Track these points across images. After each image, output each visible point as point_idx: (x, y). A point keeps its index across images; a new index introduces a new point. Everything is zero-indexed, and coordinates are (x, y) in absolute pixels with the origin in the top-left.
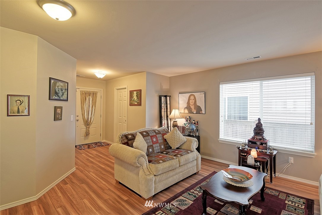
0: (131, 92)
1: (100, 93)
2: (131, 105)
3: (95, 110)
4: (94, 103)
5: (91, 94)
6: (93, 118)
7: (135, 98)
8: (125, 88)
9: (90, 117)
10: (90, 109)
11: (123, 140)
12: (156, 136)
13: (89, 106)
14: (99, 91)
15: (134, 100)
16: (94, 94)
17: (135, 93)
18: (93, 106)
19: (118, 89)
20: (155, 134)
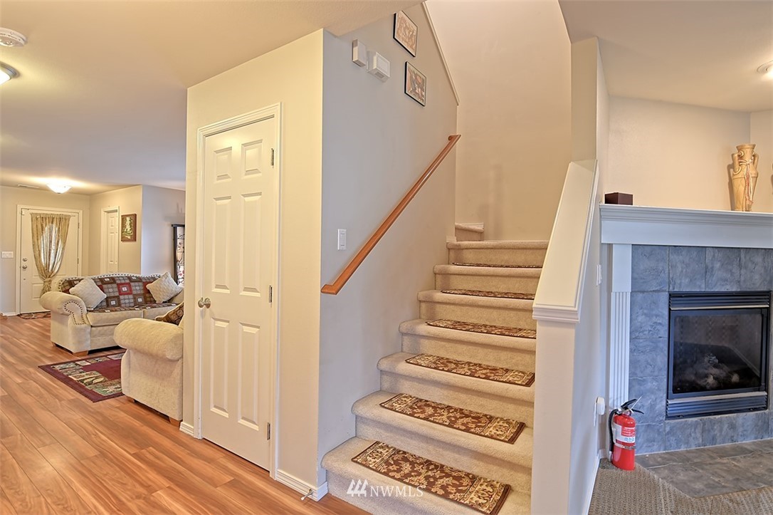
0: (124, 218)
1: (76, 218)
2: (124, 239)
3: (63, 249)
4: (63, 236)
5: (55, 220)
6: (59, 263)
7: (128, 227)
8: (116, 211)
9: (52, 262)
10: (53, 247)
11: (64, 287)
12: (129, 284)
13: (51, 242)
14: (74, 214)
15: (126, 232)
16: (62, 221)
17: (128, 219)
18: (58, 242)
19: (108, 212)
20: (128, 281)
